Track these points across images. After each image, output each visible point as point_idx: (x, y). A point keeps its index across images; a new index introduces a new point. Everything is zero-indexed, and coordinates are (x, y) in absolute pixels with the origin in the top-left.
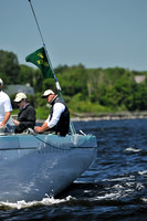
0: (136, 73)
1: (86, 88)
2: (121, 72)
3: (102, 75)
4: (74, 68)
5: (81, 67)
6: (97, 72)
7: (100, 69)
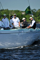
0: (22, 12)
1: (9, 15)
2: (18, 11)
3: (13, 12)
4: (5, 10)
5: (7, 10)
6: (12, 11)
7: (12, 10)
